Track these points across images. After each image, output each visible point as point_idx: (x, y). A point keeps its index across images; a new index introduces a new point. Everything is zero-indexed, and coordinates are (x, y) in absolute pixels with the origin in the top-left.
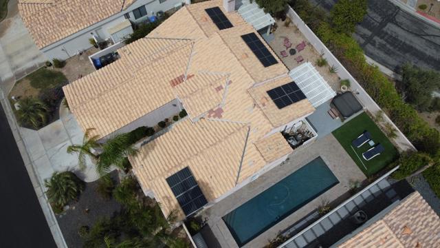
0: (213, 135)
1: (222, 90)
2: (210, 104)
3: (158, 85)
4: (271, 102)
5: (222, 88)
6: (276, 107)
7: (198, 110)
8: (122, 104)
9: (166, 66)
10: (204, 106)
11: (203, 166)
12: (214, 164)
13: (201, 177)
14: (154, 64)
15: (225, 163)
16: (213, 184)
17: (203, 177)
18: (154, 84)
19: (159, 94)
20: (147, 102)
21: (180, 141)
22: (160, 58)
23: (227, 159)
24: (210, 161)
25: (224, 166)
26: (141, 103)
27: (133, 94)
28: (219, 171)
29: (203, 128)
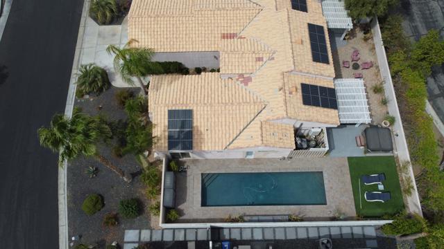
0: (230, 96)
1: (261, 62)
2: (244, 68)
3: (210, 32)
4: (300, 94)
5: (262, 60)
6: (302, 101)
7: (230, 68)
8: (171, 32)
9: (226, 18)
10: (237, 68)
11: (206, 116)
12: (217, 120)
13: (199, 125)
14: (216, 12)
15: (226, 125)
16: (206, 137)
17: (201, 126)
18: (206, 29)
19: (206, 39)
20: (193, 42)
21: (200, 87)
22: (224, 9)
23: (229, 122)
24: (214, 115)
25: (223, 127)
26: (187, 39)
27: (184, 29)
28: (217, 128)
29: (225, 86)
